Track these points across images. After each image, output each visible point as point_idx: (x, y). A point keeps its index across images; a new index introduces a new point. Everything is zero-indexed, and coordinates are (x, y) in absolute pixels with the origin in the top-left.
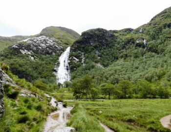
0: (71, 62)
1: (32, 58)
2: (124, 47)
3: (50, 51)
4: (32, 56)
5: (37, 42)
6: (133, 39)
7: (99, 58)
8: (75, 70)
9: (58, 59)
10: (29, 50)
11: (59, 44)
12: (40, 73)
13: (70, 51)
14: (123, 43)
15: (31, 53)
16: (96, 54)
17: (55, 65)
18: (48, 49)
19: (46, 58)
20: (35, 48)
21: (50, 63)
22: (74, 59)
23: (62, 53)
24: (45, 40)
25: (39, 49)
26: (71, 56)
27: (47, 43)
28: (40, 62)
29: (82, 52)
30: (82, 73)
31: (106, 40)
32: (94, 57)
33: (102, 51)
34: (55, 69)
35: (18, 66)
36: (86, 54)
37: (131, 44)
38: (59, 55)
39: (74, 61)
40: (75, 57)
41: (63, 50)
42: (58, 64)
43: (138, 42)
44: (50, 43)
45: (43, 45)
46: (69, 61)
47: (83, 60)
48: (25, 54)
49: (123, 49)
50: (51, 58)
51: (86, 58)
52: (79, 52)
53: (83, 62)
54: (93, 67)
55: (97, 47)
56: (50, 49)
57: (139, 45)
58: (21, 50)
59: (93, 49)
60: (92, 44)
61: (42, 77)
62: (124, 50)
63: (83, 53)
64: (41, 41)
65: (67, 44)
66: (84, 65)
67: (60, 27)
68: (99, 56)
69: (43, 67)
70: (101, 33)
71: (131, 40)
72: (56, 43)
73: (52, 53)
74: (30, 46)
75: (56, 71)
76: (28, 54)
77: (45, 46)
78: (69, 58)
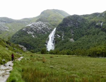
1: (34, 36)
2: (89, 28)
3: (44, 31)
4: (34, 35)
6: (95, 22)
7: (73, 35)
8: (58, 43)
9: (48, 36)
10: (31, 31)
11: (49, 26)
12: (37, 45)
14: (89, 25)
16: (71, 32)
17: (46, 40)
18: (42, 30)
19: (41, 36)
20: (35, 30)
21: (43, 39)
23: (51, 32)
25: (38, 30)
27: (42, 26)
28: (38, 39)
29: (63, 31)
30: (61, 45)
31: (79, 23)
32: (69, 35)
34: (46, 42)
35: (26, 41)
36: (65, 33)
37: (93, 26)
38: (49, 34)
39: (57, 37)
40: (59, 35)
41: (52, 30)
42: (48, 40)
43: (97, 24)
44: (44, 26)
46: (55, 37)
47: (63, 36)
48: (30, 34)
50: (44, 36)
51: (65, 35)
52: (61, 31)
53: (62, 38)
54: (68, 41)
56: (44, 30)
57: (97, 26)
58: (27, 32)
59: (69, 29)
60: (69, 26)
61: (39, 47)
62: (88, 30)
63: (63, 32)
64: (38, 25)
66: (63, 40)
69: (40, 42)
70: (75, 18)
72: (47, 26)
73: (45, 32)
74: (32, 29)
75: (47, 44)
76: (32, 34)
77: (41, 28)
78: (55, 35)
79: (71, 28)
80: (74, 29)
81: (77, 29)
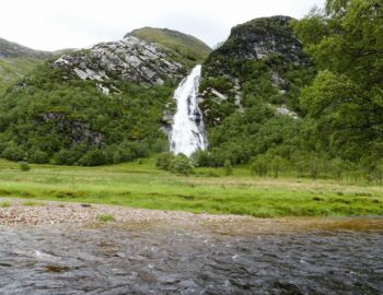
0: (206, 102)
1: (106, 90)
3: (151, 74)
4: (106, 85)
5: (118, 51)
7: (283, 92)
8: (219, 124)
9: (171, 94)
10: (96, 70)
11: (172, 57)
12: (126, 128)
13: (203, 75)
15: (103, 78)
16: (273, 81)
17: (164, 108)
18: (144, 68)
19: (140, 91)
20: (111, 66)
21: (151, 104)
22: (215, 96)
23: (179, 79)
24: (136, 47)
25: (123, 68)
26: (204, 87)
27: (142, 55)
28: (126, 100)
29: (234, 76)
31: (299, 46)
32: (269, 90)
33: (290, 74)
34: (165, 118)
35: (68, 108)
38: (174, 86)
39: (213, 100)
40: (217, 89)
41: (184, 73)
42: (173, 109)
44: (151, 54)
45: (132, 59)
46: (201, 100)
47: (237, 97)
48: (88, 79)
50: (154, 92)
51: (246, 93)
52: (227, 76)
53: (237, 102)
54: (268, 115)
55: (277, 64)
56: (151, 68)
58: (76, 70)
59: (264, 69)
60: (260, 56)
61: (131, 139)
63: (237, 80)
64: (126, 47)
65: (193, 59)
66: (241, 110)
67: (165, 30)
68: (282, 87)
69: (135, 114)
72: (164, 55)
73: (154, 79)
74: (99, 59)
75: (167, 125)
76: (96, 80)
77: (137, 60)
78: (201, 91)
79: (271, 63)
80: (285, 70)
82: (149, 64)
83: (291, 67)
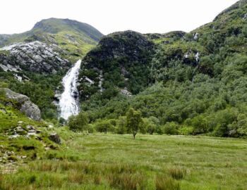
0: (81, 86)
1: (20, 78)
2: (165, 64)
3: (49, 67)
4: (20, 74)
5: (28, 52)
6: (181, 50)
7: (127, 79)
8: (88, 99)
9: (61, 80)
10: (13, 65)
11: (63, 55)
13: (81, 67)
14: (165, 57)
15: (18, 70)
16: (121, 73)
17: (56, 89)
18: (44, 63)
19: (41, 79)
20: (24, 62)
21: (48, 87)
22: (87, 81)
23: (67, 70)
24: (40, 49)
25: (31, 63)
26: (81, 75)
27: (43, 54)
28: (32, 85)
29: (100, 69)
30: (98, 104)
31: (140, 51)
32: (118, 79)
33: (131, 69)
34: (56, 96)
36: (107, 74)
37: (176, 59)
38: (63, 74)
39: (86, 84)
40: (89, 77)
41: (70, 65)
42: (62, 90)
43: (186, 56)
44: (49, 53)
45: (37, 57)
46: (79, 84)
47: (100, 82)
48: (8, 71)
49: (164, 66)
50: (50, 79)
51: (106, 80)
52: (95, 68)
53: (100, 86)
54: (115, 94)
55: (125, 62)
56: (49, 63)
57: (187, 61)
58: (1, 65)
59: (117, 65)
60: (116, 57)
62: (165, 69)
63: (101, 72)
64: (33, 49)
65: (77, 55)
66: (101, 90)
67: (67, 20)
68: (126, 76)
69: (38, 93)
70: (132, 38)
71: (177, 52)
72: (58, 54)
73: (51, 70)
74: (16, 58)
75: (57, 100)
76: (13, 72)
77: (40, 58)
78: (79, 79)
79: (121, 62)
80: (129, 66)
81: (135, 65)
82: (48, 60)
83: (133, 64)
